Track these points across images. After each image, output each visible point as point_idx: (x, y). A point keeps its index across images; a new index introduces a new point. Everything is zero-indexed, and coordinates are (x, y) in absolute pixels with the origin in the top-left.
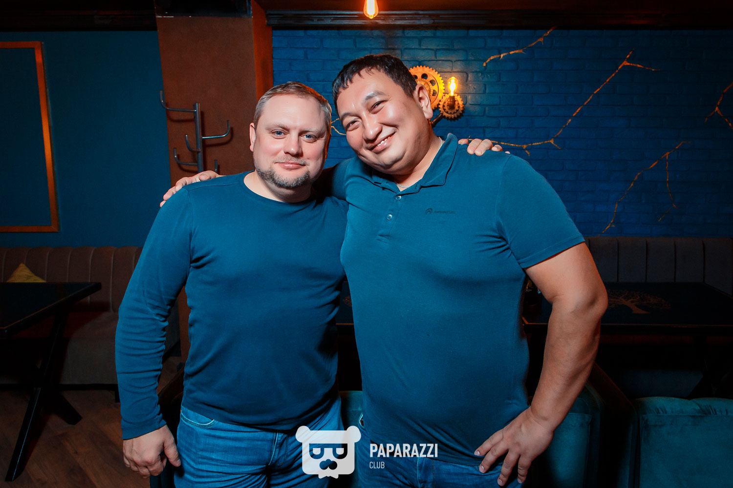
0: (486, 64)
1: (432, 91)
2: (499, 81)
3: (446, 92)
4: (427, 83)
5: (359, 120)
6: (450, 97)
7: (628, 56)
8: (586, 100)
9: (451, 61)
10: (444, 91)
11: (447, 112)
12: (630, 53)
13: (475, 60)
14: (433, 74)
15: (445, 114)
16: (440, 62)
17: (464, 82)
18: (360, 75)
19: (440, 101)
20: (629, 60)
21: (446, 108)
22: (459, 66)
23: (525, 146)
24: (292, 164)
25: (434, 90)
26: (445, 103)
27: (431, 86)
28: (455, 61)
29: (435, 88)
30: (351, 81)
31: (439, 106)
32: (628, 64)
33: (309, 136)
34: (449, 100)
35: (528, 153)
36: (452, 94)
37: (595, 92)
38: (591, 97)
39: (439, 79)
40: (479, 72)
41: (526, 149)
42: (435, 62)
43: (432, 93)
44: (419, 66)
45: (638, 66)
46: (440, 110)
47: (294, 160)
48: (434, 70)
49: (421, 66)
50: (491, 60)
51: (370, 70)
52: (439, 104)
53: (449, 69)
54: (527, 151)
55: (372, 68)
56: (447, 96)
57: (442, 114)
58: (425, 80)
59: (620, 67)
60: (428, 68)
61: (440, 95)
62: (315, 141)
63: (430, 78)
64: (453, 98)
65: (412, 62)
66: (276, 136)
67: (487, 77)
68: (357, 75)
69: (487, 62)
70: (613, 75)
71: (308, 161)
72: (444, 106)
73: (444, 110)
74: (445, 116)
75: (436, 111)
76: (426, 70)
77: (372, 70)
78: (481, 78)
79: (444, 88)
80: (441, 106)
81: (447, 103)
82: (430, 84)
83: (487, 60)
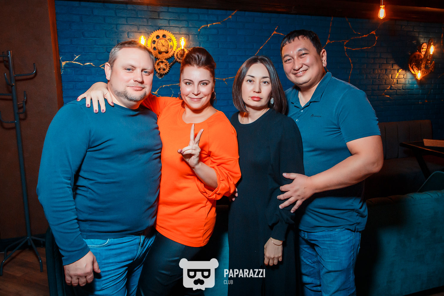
0: (200, 30)
1: (170, 46)
2: (208, 40)
3: (178, 46)
4: (167, 41)
5: (293, 59)
6: (182, 50)
7: (276, 29)
8: (256, 53)
9: (179, 27)
10: (177, 46)
11: (179, 59)
12: (277, 27)
13: (193, 27)
14: (169, 35)
15: (178, 60)
16: (172, 27)
17: (188, 40)
18: (298, 38)
19: (175, 52)
20: (276, 31)
21: (179, 56)
22: (184, 31)
23: (224, 79)
24: (138, 87)
25: (171, 45)
26: (178, 53)
27: (169, 42)
28: (181, 27)
29: (171, 44)
30: (293, 40)
31: (174, 55)
32: (276, 33)
33: (146, 72)
34: (181, 52)
35: (227, 83)
36: (183, 48)
37: (260, 48)
38: (258, 51)
39: (173, 38)
40: (196, 35)
41: (225, 81)
42: (169, 27)
43: (170, 47)
44: (161, 30)
45: (281, 34)
46: (175, 57)
47: (140, 85)
48: (170, 33)
49: (162, 30)
50: (202, 28)
51: (303, 37)
52: (174, 54)
53: (177, 32)
54: (225, 82)
55: (304, 36)
56: (180, 49)
57: (176, 60)
58: (165, 38)
59: (272, 35)
60: (166, 31)
61: (175, 48)
62: (149, 75)
63: (168, 38)
64: (183, 50)
65: (154, 27)
66: (128, 71)
67: (201, 38)
68: (297, 38)
69: (200, 29)
70: (269, 39)
71: (146, 86)
72: (177, 55)
73: (178, 57)
74: (178, 61)
75: (172, 58)
76: (165, 32)
77: (304, 37)
78: (197, 38)
79: (177, 44)
80: (175, 55)
81: (179, 53)
82: (168, 41)
83: (200, 27)
